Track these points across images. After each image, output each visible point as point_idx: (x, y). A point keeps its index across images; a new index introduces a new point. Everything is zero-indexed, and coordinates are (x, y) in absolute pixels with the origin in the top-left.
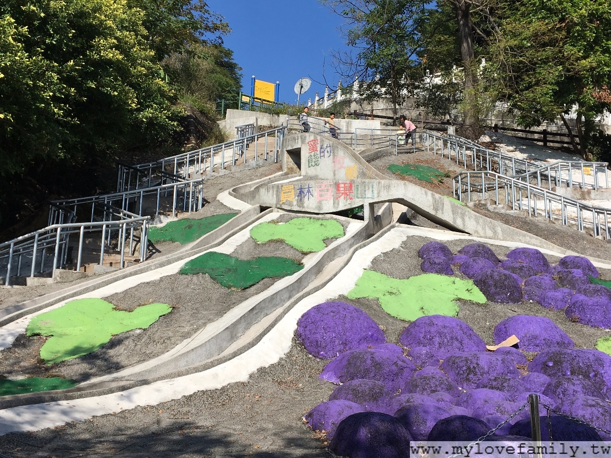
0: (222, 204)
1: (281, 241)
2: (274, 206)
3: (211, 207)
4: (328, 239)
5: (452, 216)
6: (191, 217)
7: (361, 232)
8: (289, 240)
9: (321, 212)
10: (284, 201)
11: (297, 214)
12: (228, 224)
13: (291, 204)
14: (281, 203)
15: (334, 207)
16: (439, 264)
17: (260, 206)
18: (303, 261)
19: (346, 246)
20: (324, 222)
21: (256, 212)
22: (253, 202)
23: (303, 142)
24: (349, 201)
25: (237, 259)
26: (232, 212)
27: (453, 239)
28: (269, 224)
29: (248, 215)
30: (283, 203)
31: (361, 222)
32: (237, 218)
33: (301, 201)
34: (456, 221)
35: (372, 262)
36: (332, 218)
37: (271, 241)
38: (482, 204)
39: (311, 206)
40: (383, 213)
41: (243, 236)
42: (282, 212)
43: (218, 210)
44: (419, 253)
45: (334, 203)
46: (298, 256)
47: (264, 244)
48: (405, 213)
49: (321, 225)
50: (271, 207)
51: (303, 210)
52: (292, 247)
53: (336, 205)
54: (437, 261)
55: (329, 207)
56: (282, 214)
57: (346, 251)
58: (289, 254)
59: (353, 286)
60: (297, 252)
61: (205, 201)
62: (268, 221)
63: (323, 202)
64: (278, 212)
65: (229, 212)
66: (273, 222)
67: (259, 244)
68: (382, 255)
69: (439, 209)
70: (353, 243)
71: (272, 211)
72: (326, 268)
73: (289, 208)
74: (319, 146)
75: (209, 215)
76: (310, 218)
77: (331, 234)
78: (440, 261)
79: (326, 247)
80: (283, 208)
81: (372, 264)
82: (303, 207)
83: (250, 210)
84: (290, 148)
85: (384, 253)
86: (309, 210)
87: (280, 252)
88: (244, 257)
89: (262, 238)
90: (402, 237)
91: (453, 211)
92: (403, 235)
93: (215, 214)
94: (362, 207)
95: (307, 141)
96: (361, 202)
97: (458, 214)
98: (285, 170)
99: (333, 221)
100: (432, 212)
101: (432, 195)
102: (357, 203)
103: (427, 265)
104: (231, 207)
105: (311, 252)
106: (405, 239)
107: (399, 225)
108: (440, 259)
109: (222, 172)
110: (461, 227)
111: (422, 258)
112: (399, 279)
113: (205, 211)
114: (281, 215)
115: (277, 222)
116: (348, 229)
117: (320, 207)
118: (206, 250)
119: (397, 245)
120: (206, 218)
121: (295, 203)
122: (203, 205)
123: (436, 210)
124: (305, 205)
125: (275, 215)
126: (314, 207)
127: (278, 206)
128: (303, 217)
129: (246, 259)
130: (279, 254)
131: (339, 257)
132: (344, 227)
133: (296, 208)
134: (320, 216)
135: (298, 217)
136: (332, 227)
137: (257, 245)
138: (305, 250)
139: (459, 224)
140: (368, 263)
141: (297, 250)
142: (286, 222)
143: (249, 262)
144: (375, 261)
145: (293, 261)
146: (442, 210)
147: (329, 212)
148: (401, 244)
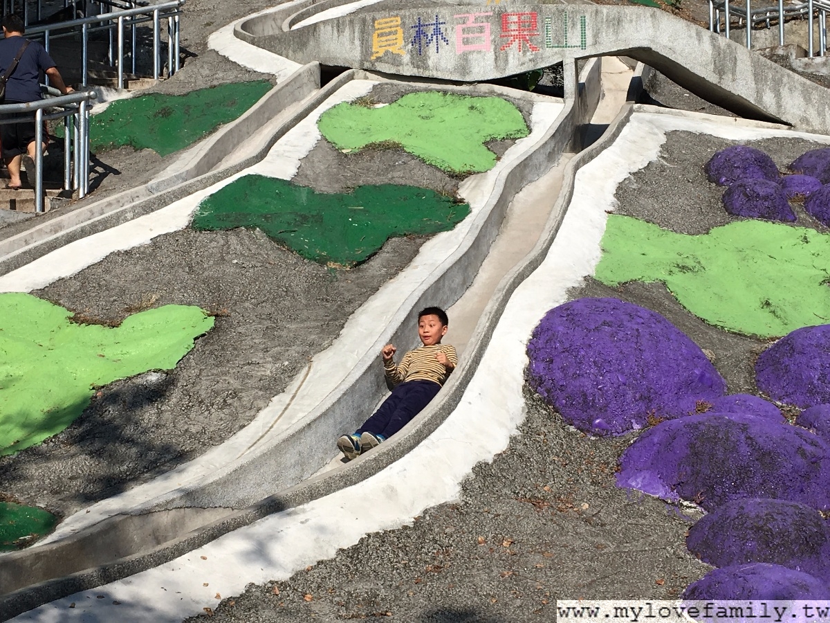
0: (226, 59)
1: (396, 148)
2: (356, 65)
3: (202, 67)
4: (494, 140)
5: (753, 85)
6: (163, 89)
7: (565, 126)
8: (411, 145)
9: (467, 79)
10: (381, 54)
11: (411, 83)
12: (262, 107)
13: (396, 60)
14: (373, 58)
15: (497, 67)
16: (766, 198)
17: (320, 64)
18: (464, 193)
19: (542, 157)
20: (478, 103)
21: (312, 79)
22: (300, 55)
24: (529, 55)
25: (311, 192)
26: (254, 77)
27: (759, 138)
28: (354, 107)
29: (298, 84)
30: (379, 59)
31: (557, 102)
32: (276, 93)
33: (419, 55)
34: (762, 98)
35: (617, 195)
36: (492, 93)
37: (372, 148)
38: (778, 56)
39: (443, 64)
41: (306, 134)
42: (376, 80)
43: (220, 75)
44: (707, 169)
45: (496, 59)
46: (439, 183)
47: (358, 155)
48: (639, 78)
49: (472, 108)
50: (349, 68)
51: (426, 74)
52: (423, 161)
53: (501, 63)
54: (762, 191)
55: (484, 67)
56: (377, 83)
57: (542, 168)
58: (423, 179)
60: (439, 174)
61: (186, 54)
62: (350, 100)
63: (470, 57)
64: (366, 78)
65: (247, 77)
66: (361, 101)
67: (346, 156)
68: (632, 178)
69: (726, 69)
70: (553, 150)
71: (351, 77)
72: (511, 210)
73: (393, 71)
75: (201, 84)
76: (445, 93)
77: (500, 130)
78: (769, 191)
79: (498, 159)
80: (378, 69)
81: (618, 200)
82: (426, 68)
83: (300, 75)
85: (634, 174)
86: (440, 75)
87: (396, 174)
88: (325, 187)
89: (351, 142)
90: (656, 134)
91: (755, 75)
92: (656, 130)
93: (215, 83)
94: (558, 68)
96: (555, 57)
97: (766, 81)
99: (497, 99)
100: (712, 78)
101: (713, 39)
102: (549, 57)
103: (739, 200)
104: (250, 66)
105: (469, 173)
106: (663, 140)
107: (640, 108)
108: (766, 188)
110: (771, 109)
111: (719, 184)
112: (689, 234)
113: (191, 77)
114: (375, 87)
115: (373, 103)
116: (534, 118)
117: (464, 68)
119: (651, 152)
120: (198, 92)
121: (406, 58)
122: (182, 62)
123: (720, 72)
124: (430, 63)
125: (360, 86)
126: (450, 66)
127: (367, 65)
128: (427, 90)
129: (331, 192)
130: (398, 176)
131: (531, 182)
132: (525, 112)
133: (408, 71)
134: (464, 88)
135: (416, 91)
136: (497, 113)
137: (342, 157)
138: (458, 167)
139: (768, 103)
140: (609, 200)
141: (436, 167)
142: (392, 102)
143: (339, 198)
144: (622, 191)
145: (437, 195)
146: (734, 73)
147: (486, 79)
148: (660, 152)
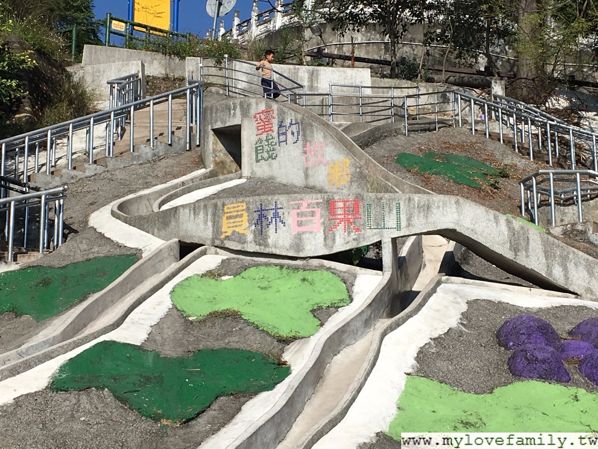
0: (102, 236)
1: (233, 316)
2: (208, 242)
3: (81, 242)
4: (320, 308)
5: (544, 261)
6: (46, 263)
7: (381, 295)
8: (250, 313)
9: (302, 255)
10: (229, 234)
11: (254, 258)
12: (125, 279)
13: (241, 239)
14: (223, 237)
15: (326, 245)
16: (544, 361)
17: (180, 241)
18: (286, 357)
19: (359, 324)
20: (309, 275)
21: (172, 253)
22: (163, 233)
23: (245, 113)
24: (353, 235)
25: (157, 355)
26: (124, 251)
27: (549, 306)
28: (204, 279)
29: (159, 259)
30: (227, 238)
31: (377, 274)
32: (139, 267)
33: (261, 235)
34: (551, 271)
35: (418, 359)
36: (322, 267)
37: (214, 315)
38: (578, 231)
39: (281, 243)
40: (410, 253)
41: (159, 304)
42: (225, 255)
43: (96, 249)
44: (498, 336)
45: (325, 239)
46: (272, 347)
47: (202, 322)
48: (452, 252)
49: (304, 280)
50: (202, 245)
51: (267, 251)
52: (257, 327)
53: (329, 242)
54: (540, 356)
55: (315, 245)
56: (225, 258)
57: (359, 333)
58: (254, 343)
59: (394, 411)
60: (269, 339)
61: (69, 230)
62: (200, 273)
63: (304, 236)
64: (217, 253)
65: (118, 252)
66: (210, 274)
67: (192, 322)
68: (432, 343)
69: (520, 247)
70: (370, 317)
71: (204, 253)
72: (328, 370)
73: (239, 248)
74: (275, 122)
75: (79, 258)
76: (282, 266)
77: (326, 299)
78: (546, 355)
79: (322, 325)
80: (227, 246)
81: (418, 362)
82: (267, 246)
83: (161, 251)
84: (219, 125)
85: (434, 339)
86: (278, 252)
87: (236, 339)
88: (170, 351)
89: (197, 310)
90: (458, 303)
91: (546, 252)
92: (459, 300)
93: (91, 256)
94: (378, 245)
95: (253, 112)
96: (375, 237)
97: (555, 258)
98: (211, 167)
99: (325, 273)
100: (509, 255)
101: (508, 222)
102: (369, 237)
103: (521, 363)
104: (121, 242)
105: (295, 338)
106: (464, 308)
107: (448, 279)
108: (543, 351)
109: (91, 170)
110: (560, 280)
111: (507, 348)
112: (476, 393)
113: (71, 251)
114: (223, 261)
115: (220, 275)
116: (356, 289)
117: (298, 246)
118: (95, 338)
119: (453, 320)
120: (75, 264)
121: (250, 237)
122: (65, 236)
123: (516, 250)
124: (270, 241)
125: (211, 260)
126: (287, 245)
127: (217, 243)
128: (267, 265)
129: (174, 355)
130: (234, 342)
131: (348, 345)
132: (349, 283)
133: (251, 248)
134: (298, 262)
135: (257, 265)
136: (325, 285)
137: (188, 325)
138: (285, 333)
139: (557, 276)
140: (409, 362)
141: (268, 333)
142: (235, 275)
143: (181, 362)
144: (422, 356)
145: (265, 357)
146: (527, 250)
147: (316, 255)
148: (461, 319)
